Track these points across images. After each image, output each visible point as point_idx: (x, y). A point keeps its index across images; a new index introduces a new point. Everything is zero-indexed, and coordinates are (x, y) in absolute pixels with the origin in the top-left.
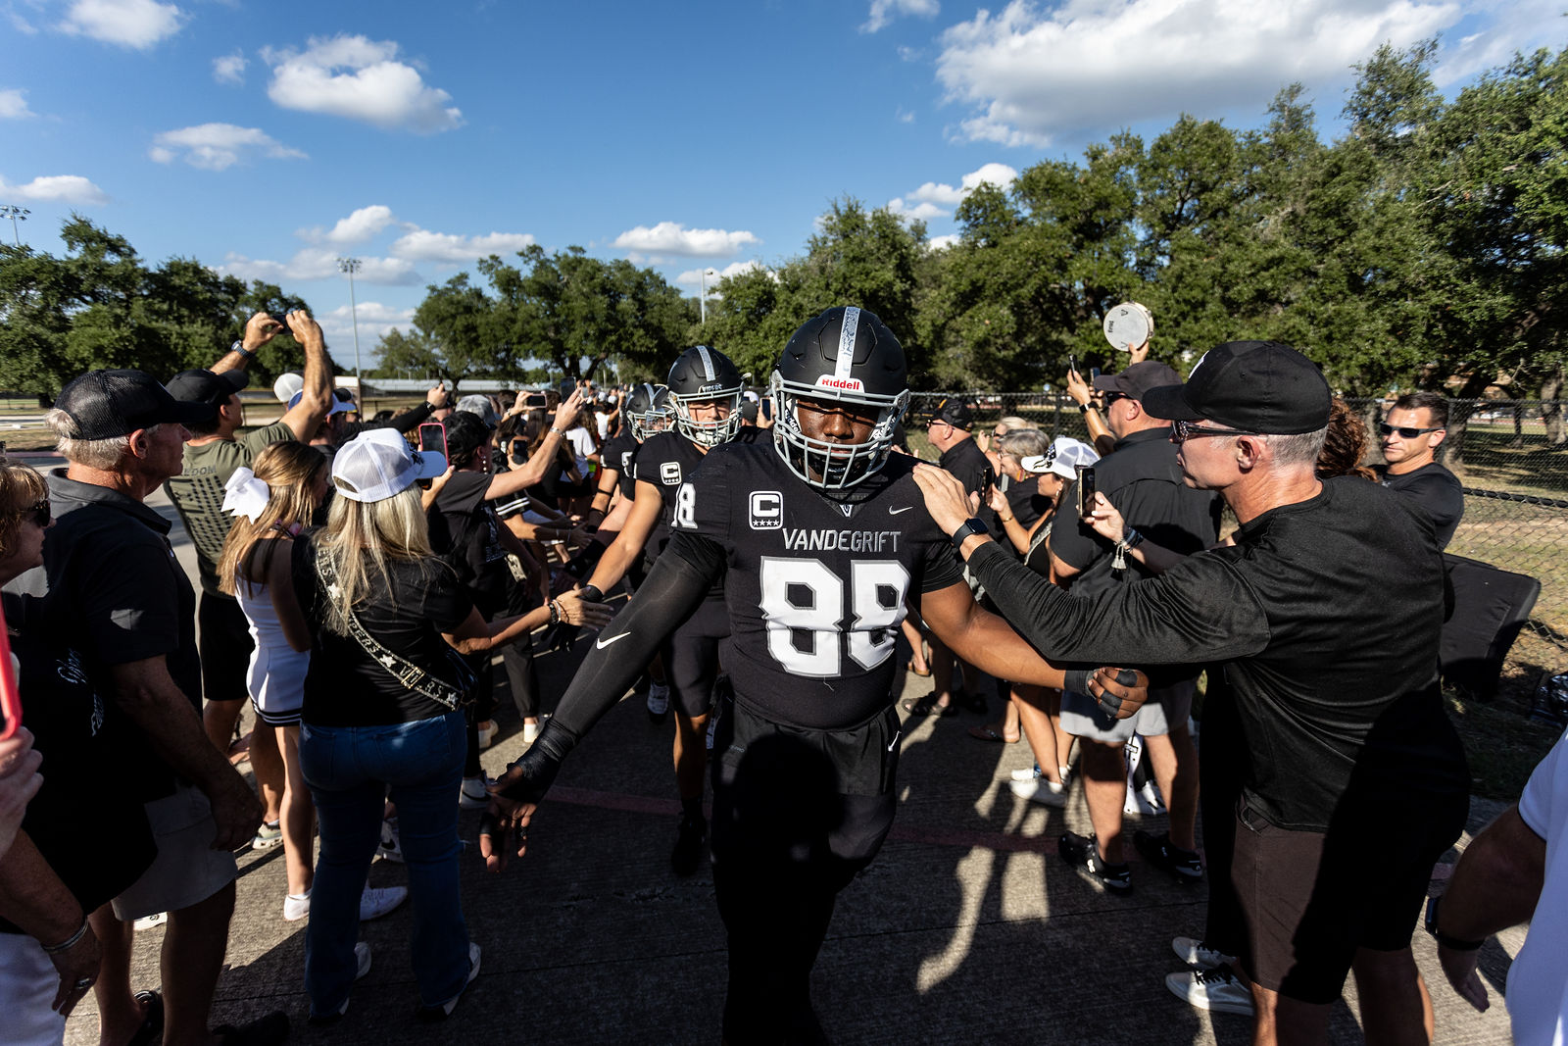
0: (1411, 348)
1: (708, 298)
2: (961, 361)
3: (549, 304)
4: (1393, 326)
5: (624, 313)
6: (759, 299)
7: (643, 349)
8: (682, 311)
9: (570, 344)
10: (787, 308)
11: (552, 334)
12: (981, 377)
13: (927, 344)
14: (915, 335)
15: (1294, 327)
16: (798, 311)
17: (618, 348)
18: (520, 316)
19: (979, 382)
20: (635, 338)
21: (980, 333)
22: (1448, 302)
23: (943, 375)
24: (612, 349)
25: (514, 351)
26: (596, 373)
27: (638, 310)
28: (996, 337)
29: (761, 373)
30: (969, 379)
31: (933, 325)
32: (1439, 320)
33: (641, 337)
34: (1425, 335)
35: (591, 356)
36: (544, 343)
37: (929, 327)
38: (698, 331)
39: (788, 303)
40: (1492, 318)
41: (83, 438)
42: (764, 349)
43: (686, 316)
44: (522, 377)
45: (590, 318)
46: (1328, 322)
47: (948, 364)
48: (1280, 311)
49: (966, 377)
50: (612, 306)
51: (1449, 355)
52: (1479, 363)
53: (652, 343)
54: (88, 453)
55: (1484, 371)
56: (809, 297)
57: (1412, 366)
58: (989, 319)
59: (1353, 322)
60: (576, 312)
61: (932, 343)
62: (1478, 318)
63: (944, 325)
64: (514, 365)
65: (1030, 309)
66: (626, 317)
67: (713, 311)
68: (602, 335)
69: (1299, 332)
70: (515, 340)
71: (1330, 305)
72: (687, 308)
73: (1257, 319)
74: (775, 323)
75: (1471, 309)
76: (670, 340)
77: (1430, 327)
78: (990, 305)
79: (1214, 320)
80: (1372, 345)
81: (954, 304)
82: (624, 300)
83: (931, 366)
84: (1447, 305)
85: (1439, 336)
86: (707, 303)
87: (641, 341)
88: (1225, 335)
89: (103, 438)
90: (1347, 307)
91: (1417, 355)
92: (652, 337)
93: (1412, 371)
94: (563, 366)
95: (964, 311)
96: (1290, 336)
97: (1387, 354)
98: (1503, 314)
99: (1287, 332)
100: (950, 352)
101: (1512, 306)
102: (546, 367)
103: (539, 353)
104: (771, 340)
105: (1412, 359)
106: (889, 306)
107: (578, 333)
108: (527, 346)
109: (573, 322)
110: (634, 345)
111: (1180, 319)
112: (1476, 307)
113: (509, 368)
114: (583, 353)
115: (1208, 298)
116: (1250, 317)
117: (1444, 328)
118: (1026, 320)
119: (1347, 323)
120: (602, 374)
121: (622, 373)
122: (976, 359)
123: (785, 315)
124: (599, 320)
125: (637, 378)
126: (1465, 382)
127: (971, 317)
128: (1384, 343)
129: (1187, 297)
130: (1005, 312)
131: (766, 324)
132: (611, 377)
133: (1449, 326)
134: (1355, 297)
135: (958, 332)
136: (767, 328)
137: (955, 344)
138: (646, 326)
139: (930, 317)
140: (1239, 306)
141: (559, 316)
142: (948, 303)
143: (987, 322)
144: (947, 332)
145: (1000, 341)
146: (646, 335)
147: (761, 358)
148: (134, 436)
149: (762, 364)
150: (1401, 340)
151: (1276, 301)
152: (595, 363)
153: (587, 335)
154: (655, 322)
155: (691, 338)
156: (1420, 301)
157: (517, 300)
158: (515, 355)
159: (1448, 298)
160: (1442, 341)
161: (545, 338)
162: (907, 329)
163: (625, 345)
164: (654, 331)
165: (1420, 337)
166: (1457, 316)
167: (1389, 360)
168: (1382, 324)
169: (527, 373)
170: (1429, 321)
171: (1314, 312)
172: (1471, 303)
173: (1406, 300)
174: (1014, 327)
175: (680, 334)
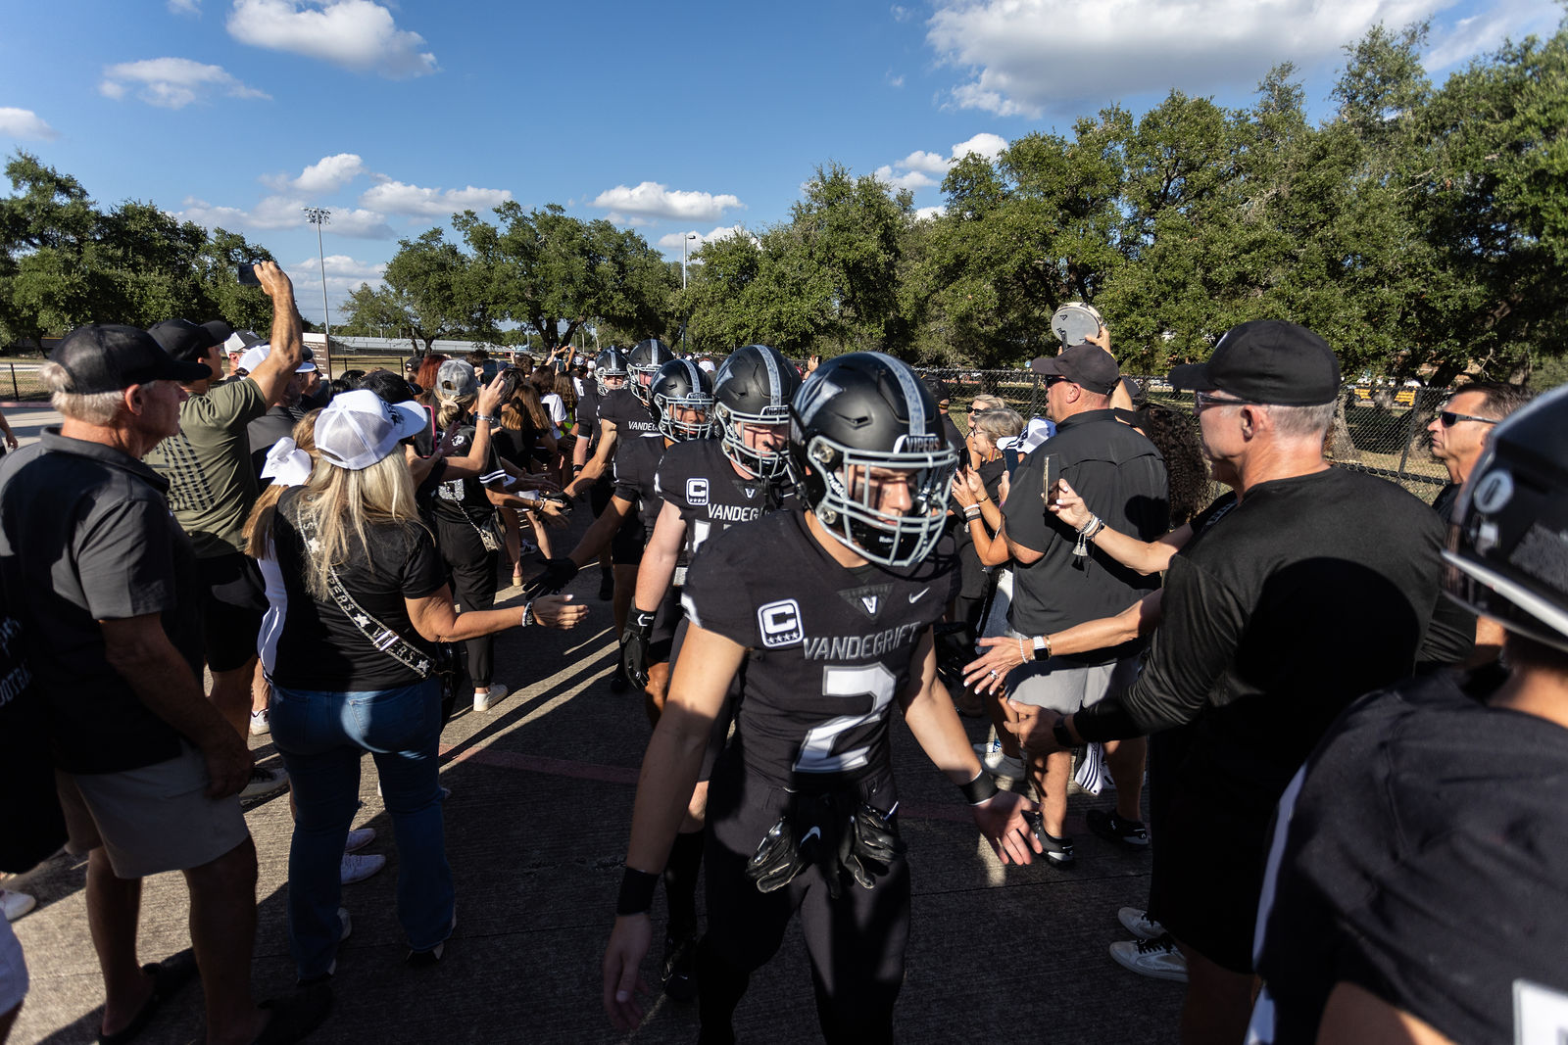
0: (1385, 335)
1: (689, 263)
2: (943, 335)
3: (526, 264)
4: (1369, 313)
5: (604, 275)
6: (741, 267)
7: (623, 314)
8: (663, 275)
9: (548, 306)
10: (770, 277)
11: (528, 295)
12: (962, 352)
13: (909, 317)
14: (897, 308)
15: (1273, 311)
16: (780, 280)
17: (598, 312)
18: (496, 275)
19: (961, 357)
20: (614, 302)
21: (962, 307)
22: (1424, 290)
23: (924, 349)
24: (591, 313)
25: (490, 311)
27: (619, 273)
28: (979, 312)
30: (952, 355)
31: (916, 297)
32: (1414, 309)
33: (621, 301)
34: (1399, 322)
35: (569, 319)
36: (520, 304)
37: (911, 300)
38: (678, 297)
39: (771, 271)
40: (1465, 307)
41: (78, 392)
42: (745, 318)
43: (667, 281)
44: (496, 337)
45: (569, 280)
46: (1306, 308)
47: (930, 338)
48: (1259, 294)
49: (948, 352)
50: (591, 268)
51: (1421, 343)
52: (1450, 352)
53: (631, 308)
54: (83, 408)
55: (1455, 360)
56: (792, 266)
57: (1385, 354)
58: (972, 293)
59: (1330, 309)
60: (553, 273)
61: (915, 317)
62: (1451, 308)
63: (927, 298)
64: (489, 326)
65: (1013, 285)
66: (605, 279)
67: (694, 277)
68: (581, 297)
70: (490, 300)
71: (1309, 290)
72: (669, 273)
73: (1238, 302)
74: (757, 291)
75: (1445, 298)
76: (651, 305)
77: (1405, 315)
78: (973, 279)
79: (1195, 301)
80: (1347, 331)
81: (937, 277)
82: (602, 263)
83: (913, 340)
84: (1422, 293)
85: (1413, 324)
86: (688, 268)
87: (621, 305)
88: (1204, 317)
89: (98, 392)
90: (1325, 293)
91: (1390, 342)
92: (631, 302)
93: (1385, 358)
94: (539, 327)
95: (948, 283)
97: (1361, 341)
98: (1476, 304)
100: (932, 326)
101: (1485, 296)
102: (522, 330)
103: (516, 315)
104: (752, 309)
105: (1385, 346)
106: (872, 278)
107: (556, 294)
108: (504, 307)
109: (551, 283)
110: (613, 308)
111: (1161, 299)
112: (1450, 296)
113: (484, 328)
114: (561, 315)
115: (1190, 279)
116: (1230, 299)
117: (1419, 315)
118: (1009, 295)
119: (1324, 309)
120: (580, 338)
121: (600, 338)
122: (958, 334)
123: (767, 284)
124: (577, 282)
126: (1436, 369)
127: (953, 291)
128: (1359, 330)
129: (1169, 278)
130: (988, 287)
131: (747, 292)
132: (590, 342)
133: (1423, 314)
134: (1333, 283)
135: (941, 305)
136: (748, 296)
137: (938, 318)
138: (626, 290)
139: (913, 290)
140: (1219, 289)
141: (536, 276)
142: (932, 276)
143: (970, 297)
144: (930, 305)
145: (982, 316)
146: (627, 298)
147: (742, 326)
148: (130, 391)
149: (744, 333)
150: (1376, 326)
151: (1252, 285)
152: (573, 326)
153: (565, 297)
154: (635, 286)
155: (672, 305)
156: (1396, 288)
157: (493, 259)
158: (490, 316)
159: (1424, 286)
160: (1415, 329)
161: (522, 299)
162: (890, 301)
163: (604, 309)
164: (634, 295)
165: (1394, 325)
166: (1430, 305)
167: (1363, 346)
168: (1357, 310)
169: (504, 334)
170: (1404, 309)
171: (1293, 297)
172: (1446, 292)
173: (1383, 287)
174: (998, 302)
175: (661, 299)
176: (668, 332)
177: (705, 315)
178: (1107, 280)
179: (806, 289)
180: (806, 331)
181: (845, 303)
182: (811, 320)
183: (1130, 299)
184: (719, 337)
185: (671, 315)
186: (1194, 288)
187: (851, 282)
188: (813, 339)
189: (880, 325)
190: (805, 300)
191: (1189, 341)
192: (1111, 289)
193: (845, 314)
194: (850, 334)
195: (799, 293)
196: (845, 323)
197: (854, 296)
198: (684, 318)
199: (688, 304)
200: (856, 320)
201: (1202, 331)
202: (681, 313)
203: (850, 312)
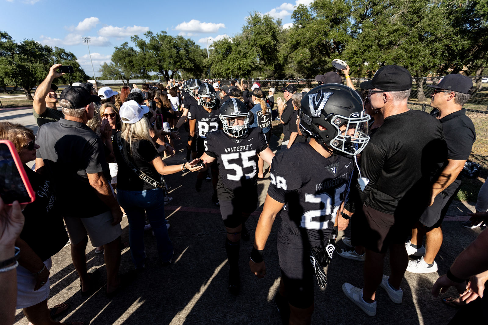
0: (436, 60)
1: (209, 49)
2: (293, 68)
3: (156, 52)
4: (432, 52)
5: (182, 55)
6: (226, 49)
7: (189, 67)
8: (201, 53)
9: (165, 66)
10: (236, 52)
11: (158, 63)
12: (299, 73)
13: (282, 62)
14: (278, 60)
15: (400, 54)
16: (239, 53)
17: (181, 67)
18: (147, 57)
19: (299, 75)
20: (186, 63)
21: (299, 58)
22: (450, 43)
23: (287, 73)
24: (179, 68)
25: (146, 69)
26: (174, 76)
27: (187, 54)
28: (305, 60)
29: (228, 74)
30: (296, 75)
31: (284, 56)
32: (446, 50)
33: (188, 63)
34: (441, 55)
35: (172, 70)
36: (156, 66)
37: (282, 56)
38: (207, 61)
39: (236, 50)
40: (463, 48)
41: (74, 108)
42: (229, 66)
43: (203, 55)
44: (149, 78)
45: (171, 57)
46: (411, 52)
47: (289, 69)
48: (396, 47)
49: (295, 74)
50: (178, 52)
51: (448, 61)
52: (457, 64)
53: (192, 65)
54: (75, 113)
55: (459, 66)
56: (243, 48)
57: (436, 66)
58: (302, 54)
59: (419, 52)
60: (166, 55)
61: (284, 62)
62: (458, 49)
63: (287, 56)
64: (147, 74)
65: (315, 49)
66: (182, 56)
67: (211, 53)
68: (175, 63)
69: (402, 55)
70: (146, 65)
71: (412, 45)
72: (203, 52)
73: (389, 51)
74: (232, 57)
76: (198, 64)
77: (443, 52)
78: (302, 49)
79: (375, 52)
80: (424, 59)
81: (291, 48)
82: (181, 50)
83: (283, 70)
84: (449, 44)
85: (446, 55)
86: (209, 50)
87: (188, 64)
88: (378, 57)
89: (79, 108)
90: (418, 46)
91: (438, 62)
92: (192, 63)
94: (163, 73)
95: (294, 50)
96: (398, 57)
97: (429, 62)
98: (467, 47)
99: (398, 56)
100: (290, 65)
101: (470, 44)
102: (157, 75)
103: (155, 70)
104: (231, 63)
105: (436, 63)
106: (269, 50)
107: (167, 62)
108: (151, 67)
109: (165, 58)
110: (186, 66)
111: (364, 52)
112: (458, 45)
113: (145, 75)
114: (169, 69)
115: (373, 44)
116: (387, 50)
117: (448, 52)
118: (314, 53)
119: (417, 52)
120: (176, 76)
121: (183, 75)
122: (298, 67)
123: (235, 54)
124: (174, 58)
125: (188, 77)
126: (453, 70)
127: (296, 53)
128: (428, 58)
129: (366, 44)
130: (307, 51)
132: (179, 77)
133: (450, 51)
134: (420, 42)
135: (292, 58)
136: (229, 59)
137: (291, 62)
138: (190, 59)
139: (282, 53)
140: (383, 47)
141: (160, 56)
142: (289, 48)
143: (301, 55)
144: (288, 58)
145: (306, 61)
146: (190, 62)
147: (228, 69)
148: (87, 107)
149: (228, 72)
150: (434, 57)
151: (394, 45)
152: (174, 72)
153: (170, 63)
154: (192, 57)
155: (205, 63)
156: (441, 43)
157: (145, 51)
158: (147, 71)
159: (450, 42)
160: (446, 57)
161: (156, 64)
162: (275, 58)
163: (183, 66)
164: (192, 61)
165: (440, 56)
166: (452, 48)
167: (429, 64)
168: (428, 52)
169: (151, 76)
170: (443, 50)
171: (407, 48)
172: (457, 44)
173: (437, 43)
174: (310, 56)
175: (201, 62)
176: (204, 72)
177: (216, 66)
178: (346, 46)
179: (248, 55)
180: (249, 70)
181: (261, 59)
182: (250, 66)
183: (354, 52)
184: (221, 73)
185: (205, 67)
186: (375, 47)
187: (263, 52)
188: (251, 72)
189: (272, 66)
190: (248, 59)
191: (373, 65)
192: (348, 49)
193: (261, 63)
194: (263, 70)
195: (246, 57)
196: (260, 66)
197: (264, 57)
198: (209, 67)
199: (210, 63)
200: (264, 65)
201: (377, 61)
202: (208, 66)
203: (262, 62)
